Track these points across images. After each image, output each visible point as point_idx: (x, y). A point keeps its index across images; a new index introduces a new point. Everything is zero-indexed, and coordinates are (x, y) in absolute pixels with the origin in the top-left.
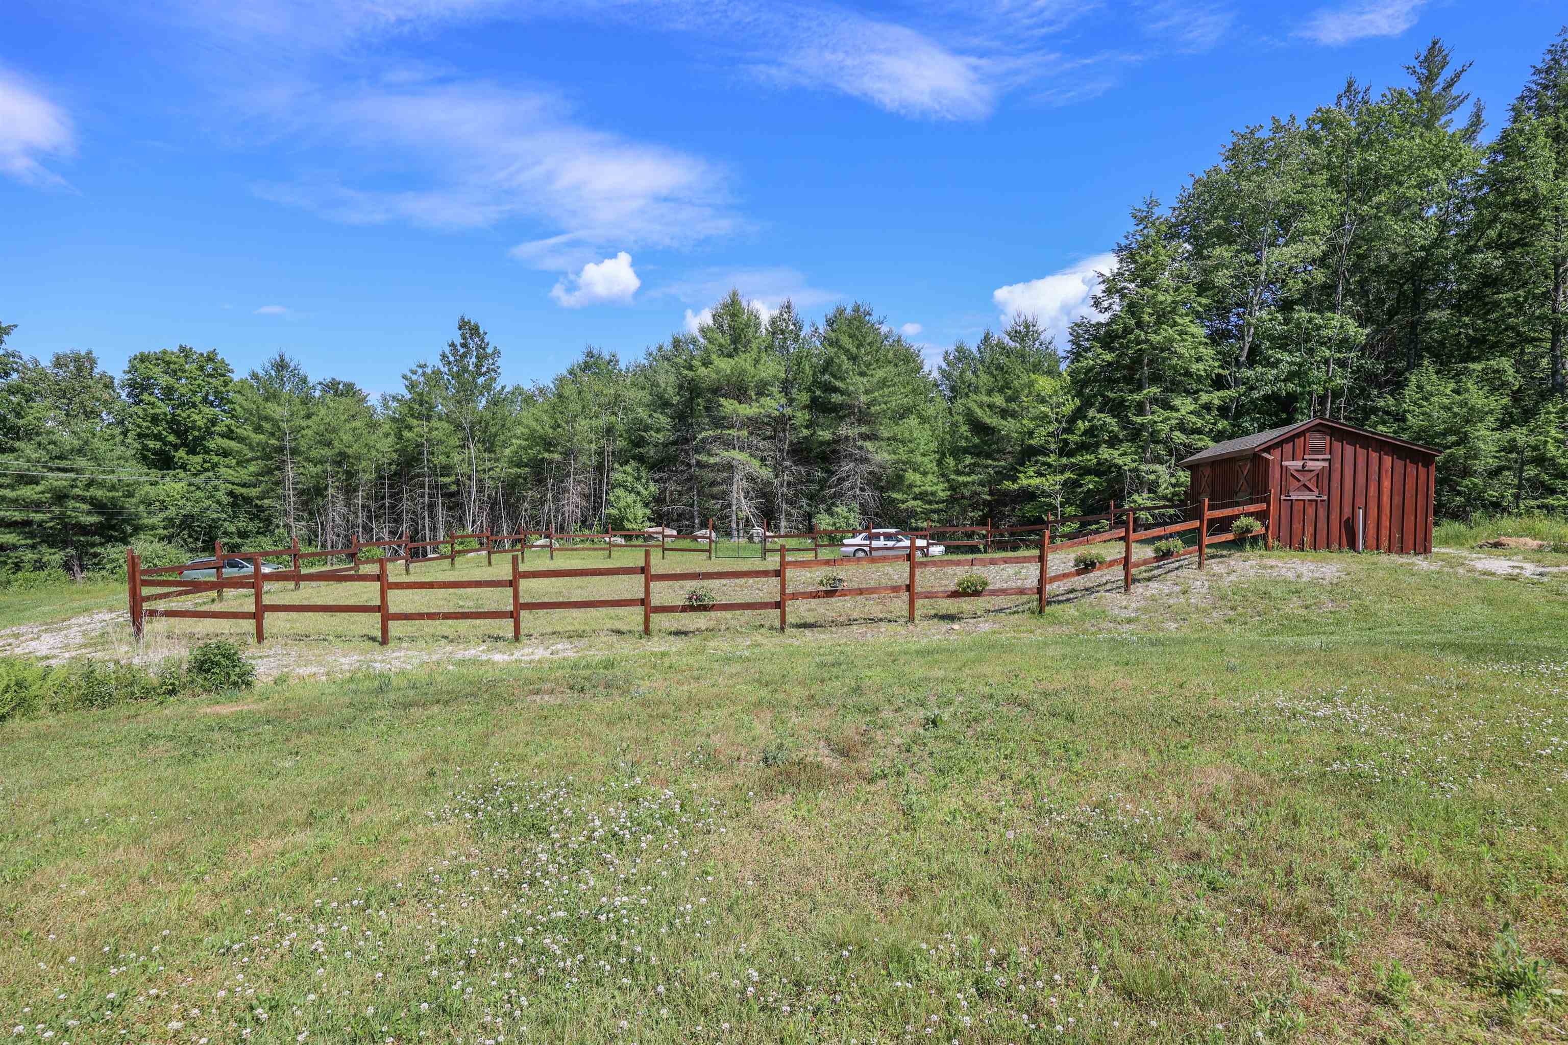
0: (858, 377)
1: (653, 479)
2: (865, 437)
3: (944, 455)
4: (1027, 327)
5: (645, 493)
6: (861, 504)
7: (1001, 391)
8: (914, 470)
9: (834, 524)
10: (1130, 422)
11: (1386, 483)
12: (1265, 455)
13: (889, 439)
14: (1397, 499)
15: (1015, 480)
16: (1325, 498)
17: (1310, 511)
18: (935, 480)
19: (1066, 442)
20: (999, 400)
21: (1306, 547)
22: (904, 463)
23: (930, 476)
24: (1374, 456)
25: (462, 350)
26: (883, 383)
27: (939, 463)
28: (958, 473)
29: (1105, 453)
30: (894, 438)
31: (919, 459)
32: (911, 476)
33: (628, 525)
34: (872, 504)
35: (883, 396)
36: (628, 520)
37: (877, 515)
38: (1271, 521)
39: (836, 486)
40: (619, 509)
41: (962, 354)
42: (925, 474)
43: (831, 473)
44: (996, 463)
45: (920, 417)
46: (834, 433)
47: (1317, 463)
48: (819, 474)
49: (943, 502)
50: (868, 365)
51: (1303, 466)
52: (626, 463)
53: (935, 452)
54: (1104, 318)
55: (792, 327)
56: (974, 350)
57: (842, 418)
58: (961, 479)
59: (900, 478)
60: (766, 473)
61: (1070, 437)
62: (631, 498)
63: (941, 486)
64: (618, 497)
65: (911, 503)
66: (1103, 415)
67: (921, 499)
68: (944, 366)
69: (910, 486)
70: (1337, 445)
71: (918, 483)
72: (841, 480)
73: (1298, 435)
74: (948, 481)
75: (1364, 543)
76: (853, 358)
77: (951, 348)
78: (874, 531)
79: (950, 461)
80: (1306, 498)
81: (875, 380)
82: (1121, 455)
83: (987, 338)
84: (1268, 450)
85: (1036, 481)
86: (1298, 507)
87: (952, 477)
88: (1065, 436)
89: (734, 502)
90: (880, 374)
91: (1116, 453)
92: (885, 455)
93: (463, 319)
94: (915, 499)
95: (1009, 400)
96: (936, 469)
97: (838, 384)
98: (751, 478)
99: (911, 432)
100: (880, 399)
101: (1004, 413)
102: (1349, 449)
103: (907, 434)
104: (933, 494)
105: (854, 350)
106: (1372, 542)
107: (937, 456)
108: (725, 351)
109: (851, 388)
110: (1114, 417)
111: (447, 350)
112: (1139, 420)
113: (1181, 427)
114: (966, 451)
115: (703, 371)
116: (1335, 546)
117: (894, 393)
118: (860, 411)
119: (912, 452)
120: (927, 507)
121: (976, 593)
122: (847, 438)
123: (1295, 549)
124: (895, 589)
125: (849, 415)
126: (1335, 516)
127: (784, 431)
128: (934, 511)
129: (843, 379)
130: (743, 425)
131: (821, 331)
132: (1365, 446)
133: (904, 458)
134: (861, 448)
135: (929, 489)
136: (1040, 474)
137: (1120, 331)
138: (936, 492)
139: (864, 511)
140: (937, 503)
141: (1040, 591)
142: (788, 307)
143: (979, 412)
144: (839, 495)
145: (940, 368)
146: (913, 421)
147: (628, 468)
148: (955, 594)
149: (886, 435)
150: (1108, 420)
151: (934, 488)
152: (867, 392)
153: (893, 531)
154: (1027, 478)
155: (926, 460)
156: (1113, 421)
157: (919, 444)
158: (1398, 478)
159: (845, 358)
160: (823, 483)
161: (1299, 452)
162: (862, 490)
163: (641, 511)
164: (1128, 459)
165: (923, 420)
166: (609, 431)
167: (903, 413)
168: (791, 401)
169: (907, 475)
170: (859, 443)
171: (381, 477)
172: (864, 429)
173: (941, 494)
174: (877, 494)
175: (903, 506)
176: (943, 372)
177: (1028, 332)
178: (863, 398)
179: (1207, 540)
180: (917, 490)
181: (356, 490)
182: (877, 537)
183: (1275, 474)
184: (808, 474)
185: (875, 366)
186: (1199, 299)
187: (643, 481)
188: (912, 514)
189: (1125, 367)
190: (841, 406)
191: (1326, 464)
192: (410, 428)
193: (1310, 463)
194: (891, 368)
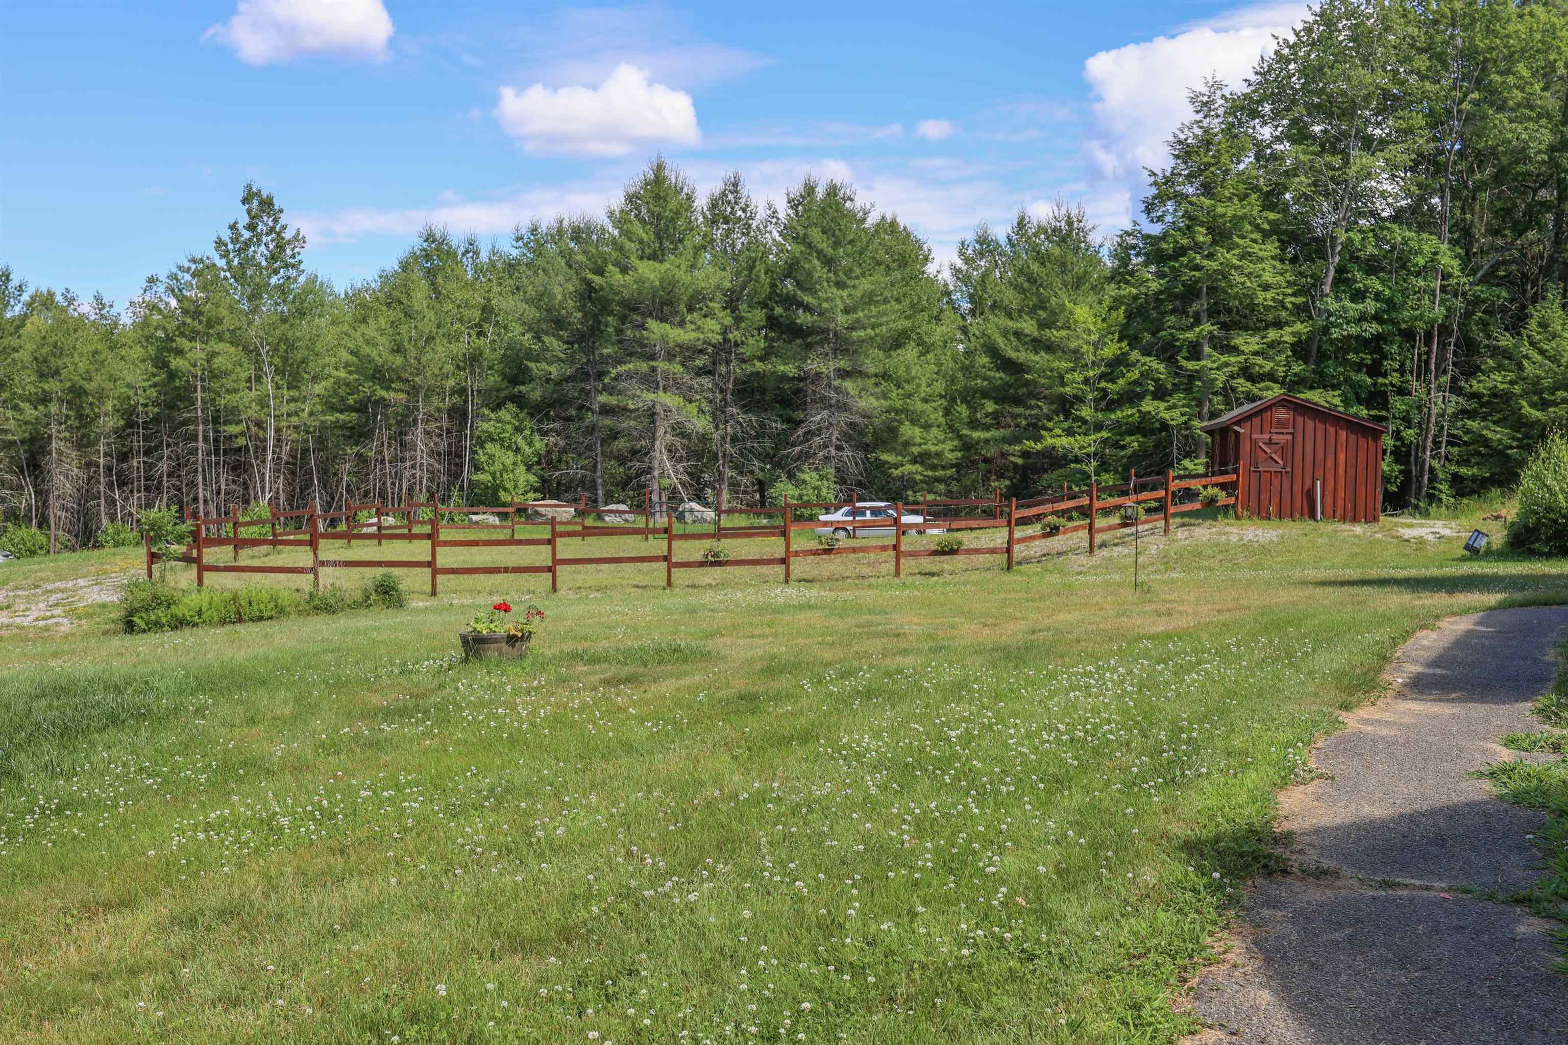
0: (835, 290)
1: (539, 431)
2: (844, 374)
3: (954, 400)
4: (1070, 223)
5: (528, 450)
6: (838, 470)
7: (1033, 311)
8: (913, 422)
9: (800, 497)
10: (1181, 368)
11: (1342, 457)
12: (1236, 428)
13: (876, 375)
14: (1351, 472)
15: (1038, 439)
16: (1289, 469)
17: (1276, 482)
18: (941, 436)
19: (1104, 391)
20: (1029, 326)
21: (1272, 517)
22: (897, 412)
23: (934, 430)
24: (1331, 430)
25: (247, 235)
26: (869, 299)
27: (947, 412)
28: (973, 424)
29: (1149, 405)
30: (886, 376)
31: (919, 406)
32: (908, 431)
33: (504, 497)
34: (853, 469)
35: (869, 317)
36: (506, 490)
37: (860, 484)
38: (1239, 492)
39: (801, 443)
40: (493, 475)
41: (985, 244)
42: (927, 427)
43: (798, 423)
44: (1028, 412)
45: (920, 343)
46: (799, 368)
47: (1281, 436)
48: (778, 425)
49: (952, 466)
50: (848, 272)
51: (1270, 439)
52: (498, 407)
53: (941, 396)
54: (1156, 229)
55: (739, 213)
56: (1003, 241)
57: (809, 347)
58: (977, 435)
59: (893, 431)
60: (701, 424)
61: (1110, 386)
62: (509, 458)
63: (949, 445)
64: (491, 457)
65: (909, 468)
66: (1148, 359)
67: (922, 463)
68: (959, 263)
69: (907, 444)
70: (1300, 420)
71: (918, 440)
72: (809, 434)
73: (1265, 410)
74: (960, 437)
75: (1322, 513)
76: (828, 262)
77: (970, 237)
78: (858, 505)
79: (963, 410)
80: (1273, 469)
81: (858, 293)
82: (1168, 409)
83: (1021, 224)
84: (1239, 423)
85: (1065, 441)
86: (1265, 478)
87: (964, 432)
88: (1103, 384)
89: (656, 464)
90: (865, 285)
91: (1162, 405)
92: (872, 400)
93: (249, 187)
94: (914, 461)
95: (1043, 325)
96: (942, 420)
97: (807, 299)
98: (680, 430)
99: (908, 368)
100: (866, 321)
101: (1038, 344)
102: (1310, 424)
103: (901, 372)
104: (938, 455)
105: (829, 251)
106: (1329, 510)
107: (943, 402)
108: (648, 251)
109: (826, 305)
110: (1162, 361)
111: (226, 235)
112: (1191, 365)
113: (1246, 372)
114: (985, 394)
115: (617, 277)
116: (1297, 515)
117: (885, 314)
118: (835, 334)
119: (909, 396)
120: (930, 473)
121: (953, 552)
122: (819, 375)
123: (1262, 518)
124: (884, 548)
125: (821, 343)
126: (1297, 487)
127: (728, 363)
128: (938, 480)
129: (813, 292)
130: (670, 356)
131: (782, 215)
132: (1324, 422)
133: (899, 404)
134: (837, 390)
135: (933, 449)
136: (1070, 433)
137: (1170, 252)
138: (942, 452)
139: (842, 480)
140: (944, 468)
141: (1009, 550)
142: (735, 185)
143: (1000, 341)
144: (805, 456)
145: (953, 267)
146: (910, 353)
147: (503, 414)
148: (935, 553)
149: (872, 370)
150: (1155, 365)
151: (940, 448)
152: (847, 311)
153: (883, 504)
154: (1052, 437)
155: (928, 407)
156: (1162, 367)
157: (919, 386)
158: (1351, 452)
159: (817, 263)
160: (782, 440)
161: (1266, 426)
162: (839, 448)
163: (524, 477)
164: (1176, 413)
165: (925, 349)
166: (473, 359)
167: (897, 342)
168: (738, 320)
169: (902, 429)
170: (836, 383)
171: (130, 424)
172: (843, 364)
173: (949, 456)
174: (860, 454)
175: (896, 473)
176: (956, 272)
177: (1071, 231)
178: (842, 319)
179: (1172, 510)
180: (916, 450)
181: (93, 443)
182: (862, 512)
183: (1245, 447)
184: (762, 425)
185: (858, 271)
186: (1267, 214)
187: (527, 432)
188: (909, 483)
189: (1177, 297)
190: (811, 331)
191: (1290, 437)
192: (180, 352)
193: (1275, 437)
194: (879, 276)
